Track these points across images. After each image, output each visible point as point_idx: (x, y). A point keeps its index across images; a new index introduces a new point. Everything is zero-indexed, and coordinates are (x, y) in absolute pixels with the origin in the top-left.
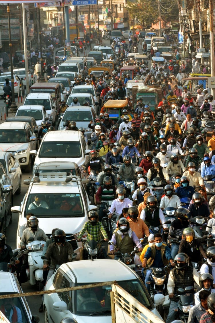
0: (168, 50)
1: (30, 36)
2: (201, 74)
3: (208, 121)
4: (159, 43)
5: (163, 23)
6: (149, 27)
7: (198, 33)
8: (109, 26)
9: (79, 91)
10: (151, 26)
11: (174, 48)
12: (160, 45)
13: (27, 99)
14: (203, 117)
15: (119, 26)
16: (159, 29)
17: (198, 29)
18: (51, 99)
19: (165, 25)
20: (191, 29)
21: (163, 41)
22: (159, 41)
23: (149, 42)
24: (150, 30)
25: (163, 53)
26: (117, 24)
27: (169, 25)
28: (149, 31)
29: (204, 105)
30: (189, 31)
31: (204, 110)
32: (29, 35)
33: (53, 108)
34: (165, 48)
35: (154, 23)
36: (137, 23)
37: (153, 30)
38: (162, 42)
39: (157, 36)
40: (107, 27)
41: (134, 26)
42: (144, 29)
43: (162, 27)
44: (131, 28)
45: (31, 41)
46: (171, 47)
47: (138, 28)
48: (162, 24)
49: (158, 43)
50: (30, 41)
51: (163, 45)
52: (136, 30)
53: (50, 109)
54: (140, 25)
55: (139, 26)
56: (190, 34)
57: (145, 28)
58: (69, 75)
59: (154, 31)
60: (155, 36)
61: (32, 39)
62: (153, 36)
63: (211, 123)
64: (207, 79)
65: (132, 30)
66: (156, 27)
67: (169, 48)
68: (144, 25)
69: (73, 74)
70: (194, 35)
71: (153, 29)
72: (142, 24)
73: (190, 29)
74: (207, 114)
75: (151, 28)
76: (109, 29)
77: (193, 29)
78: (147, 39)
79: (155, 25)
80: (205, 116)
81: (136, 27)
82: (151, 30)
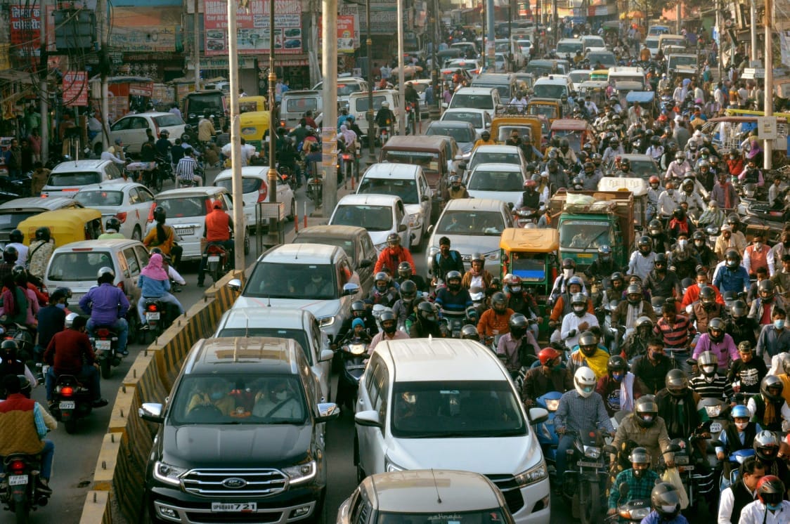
0: (689, 62)
1: (418, 26)
2: (748, 112)
3: (753, 202)
4: (673, 46)
5: (684, 8)
6: (657, 15)
7: (749, 28)
8: (578, 10)
9: (487, 158)
10: (661, 14)
11: (702, 58)
12: (675, 51)
13: (365, 178)
14: (743, 196)
15: (598, 12)
16: (677, 19)
17: (749, 22)
18: (420, 179)
19: (688, 12)
20: (737, 22)
21: (682, 43)
22: (674, 43)
23: (654, 44)
24: (658, 20)
25: (678, 66)
26: (595, 7)
27: (697, 13)
28: (657, 23)
29: (747, 173)
30: (732, 26)
31: (746, 182)
32: (416, 24)
33: (424, 199)
34: (683, 58)
35: (667, 9)
36: (634, 7)
37: (665, 21)
38: (680, 45)
39: (671, 33)
40: (575, 13)
41: (627, 13)
42: (648, 18)
43: (682, 16)
44: (622, 16)
45: (421, 36)
46: (695, 56)
47: (635, 16)
48: (682, 11)
49: (670, 48)
50: (418, 37)
51: (680, 51)
52: (631, 19)
53: (417, 203)
54: (639, 10)
55: (638, 13)
56: (735, 32)
57: (650, 18)
58: (471, 116)
59: (667, 24)
60: (667, 33)
61: (422, 32)
62: (664, 33)
63: (758, 207)
64: (756, 121)
65: (623, 20)
66: (671, 15)
67: (691, 59)
68: (647, 11)
69: (480, 114)
70: (741, 34)
71: (665, 19)
72: (645, 9)
73: (735, 22)
74: (751, 189)
75: (661, 18)
76: (577, 16)
77: (740, 22)
78: (650, 38)
79: (669, 12)
80: (747, 193)
81: (631, 15)
82: (662, 21)
